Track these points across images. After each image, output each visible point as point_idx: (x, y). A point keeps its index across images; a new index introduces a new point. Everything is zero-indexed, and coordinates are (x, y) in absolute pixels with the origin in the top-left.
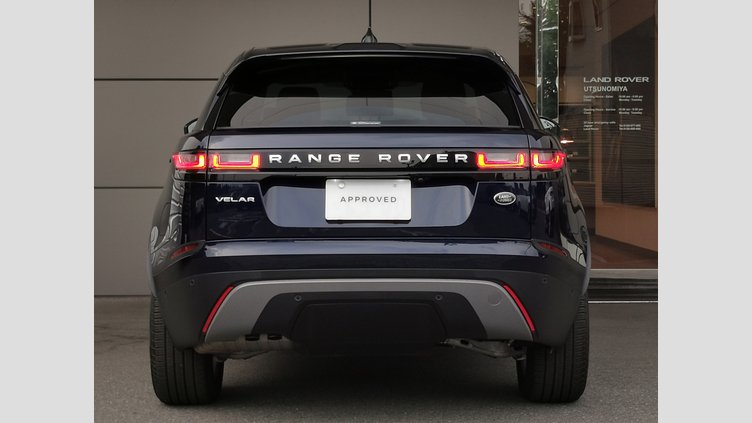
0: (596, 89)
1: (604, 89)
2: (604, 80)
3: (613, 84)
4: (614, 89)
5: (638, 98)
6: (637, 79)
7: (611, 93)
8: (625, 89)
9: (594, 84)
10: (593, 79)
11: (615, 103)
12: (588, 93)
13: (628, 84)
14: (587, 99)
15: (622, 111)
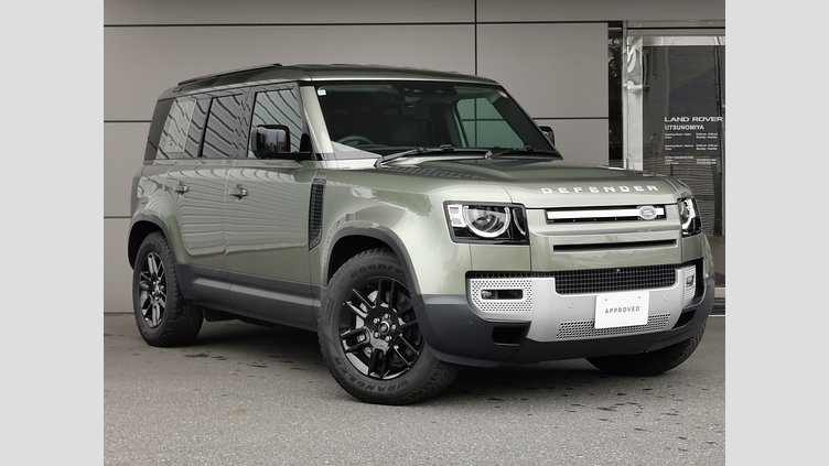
0: (675, 127)
1: (683, 127)
2: (683, 119)
3: (691, 123)
4: (692, 127)
5: (713, 136)
6: (713, 119)
7: (689, 131)
8: (702, 127)
9: (673, 123)
10: (673, 119)
11: (693, 139)
12: (669, 131)
13: (704, 123)
14: (668, 136)
15: (700, 147)
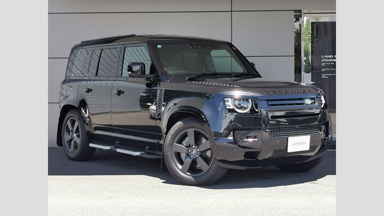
0: (326, 60)
1: (330, 60)
2: (330, 57)
4: (334, 60)
9: (326, 58)
10: (326, 56)
14: (323, 64)
